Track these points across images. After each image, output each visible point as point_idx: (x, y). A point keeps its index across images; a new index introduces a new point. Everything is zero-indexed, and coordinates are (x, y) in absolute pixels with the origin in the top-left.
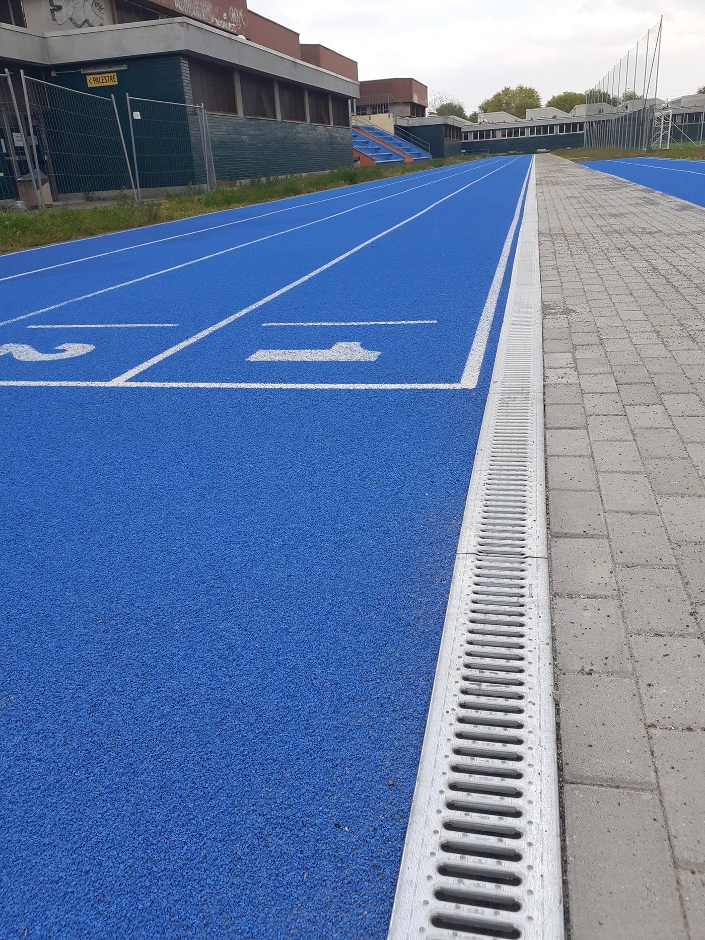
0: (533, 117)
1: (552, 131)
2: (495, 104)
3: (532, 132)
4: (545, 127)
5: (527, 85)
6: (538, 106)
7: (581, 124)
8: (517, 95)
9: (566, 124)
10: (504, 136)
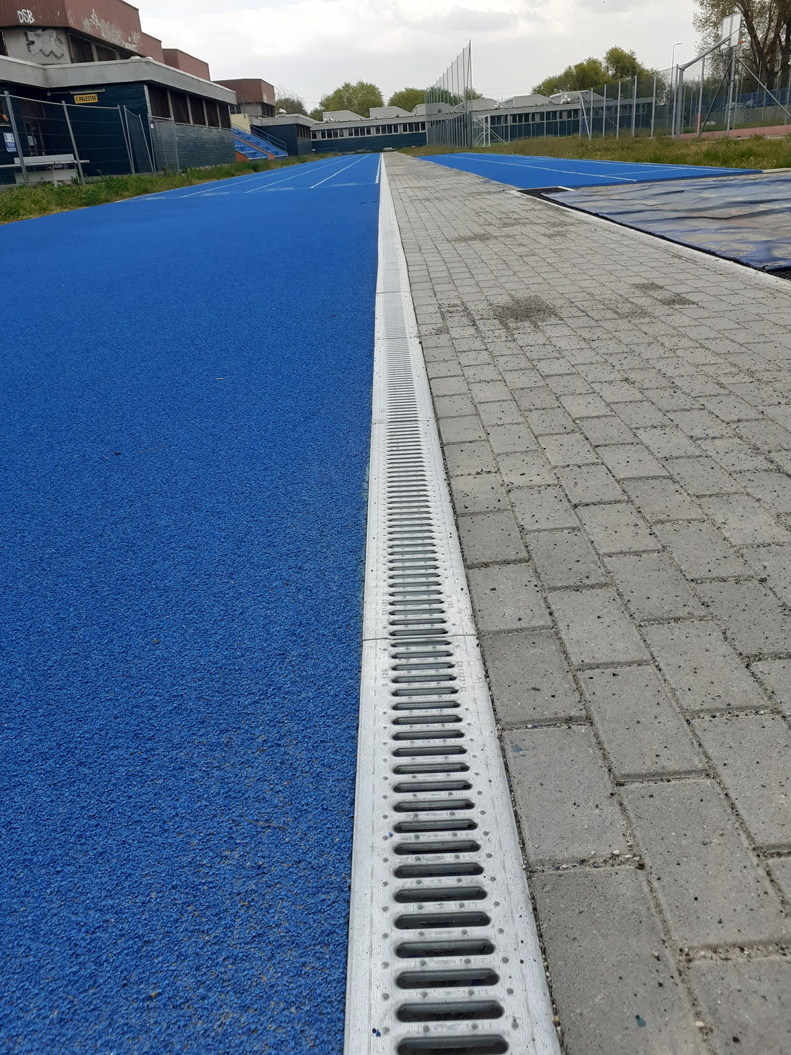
0: (377, 116)
1: (396, 130)
2: (338, 101)
3: (378, 131)
4: (390, 126)
5: (367, 81)
6: (380, 104)
7: (423, 124)
8: (357, 92)
9: (409, 124)
10: (351, 134)
